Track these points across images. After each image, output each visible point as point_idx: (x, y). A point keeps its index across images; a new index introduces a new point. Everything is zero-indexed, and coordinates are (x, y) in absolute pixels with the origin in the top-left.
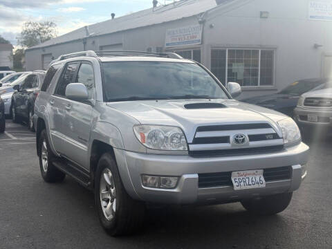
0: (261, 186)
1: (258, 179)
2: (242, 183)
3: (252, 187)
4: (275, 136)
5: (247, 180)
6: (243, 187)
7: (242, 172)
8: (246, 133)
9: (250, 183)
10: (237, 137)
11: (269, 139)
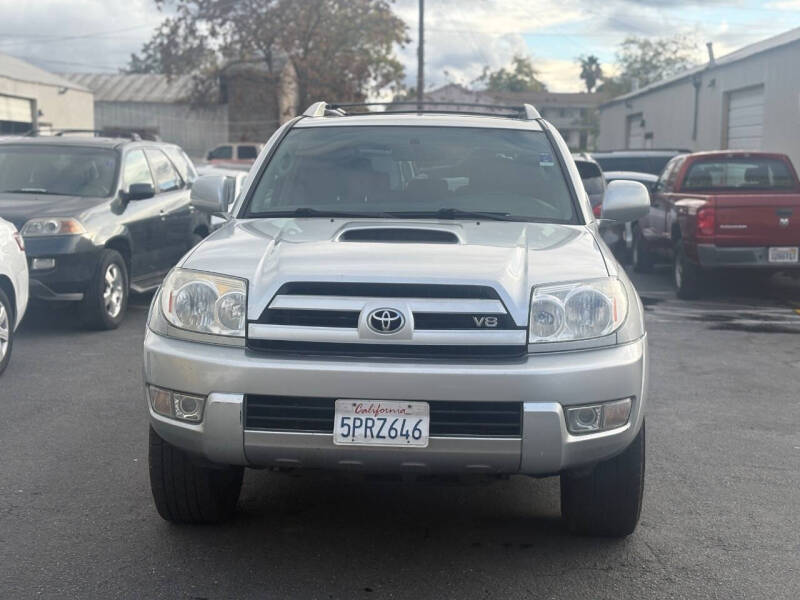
0: (414, 444)
1: (409, 427)
2: (360, 432)
3: (387, 443)
4: (505, 322)
5: (379, 424)
6: (361, 439)
7: (366, 404)
8: (408, 307)
9: (384, 432)
10: (379, 314)
11: (483, 327)
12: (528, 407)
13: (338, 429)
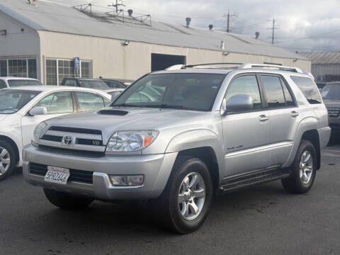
0: (62, 183)
1: (64, 177)
2: (51, 177)
3: (56, 182)
4: (101, 143)
5: (57, 175)
6: (50, 180)
7: (56, 168)
9: (57, 178)
10: (67, 138)
12: (95, 174)
13: (47, 176)
